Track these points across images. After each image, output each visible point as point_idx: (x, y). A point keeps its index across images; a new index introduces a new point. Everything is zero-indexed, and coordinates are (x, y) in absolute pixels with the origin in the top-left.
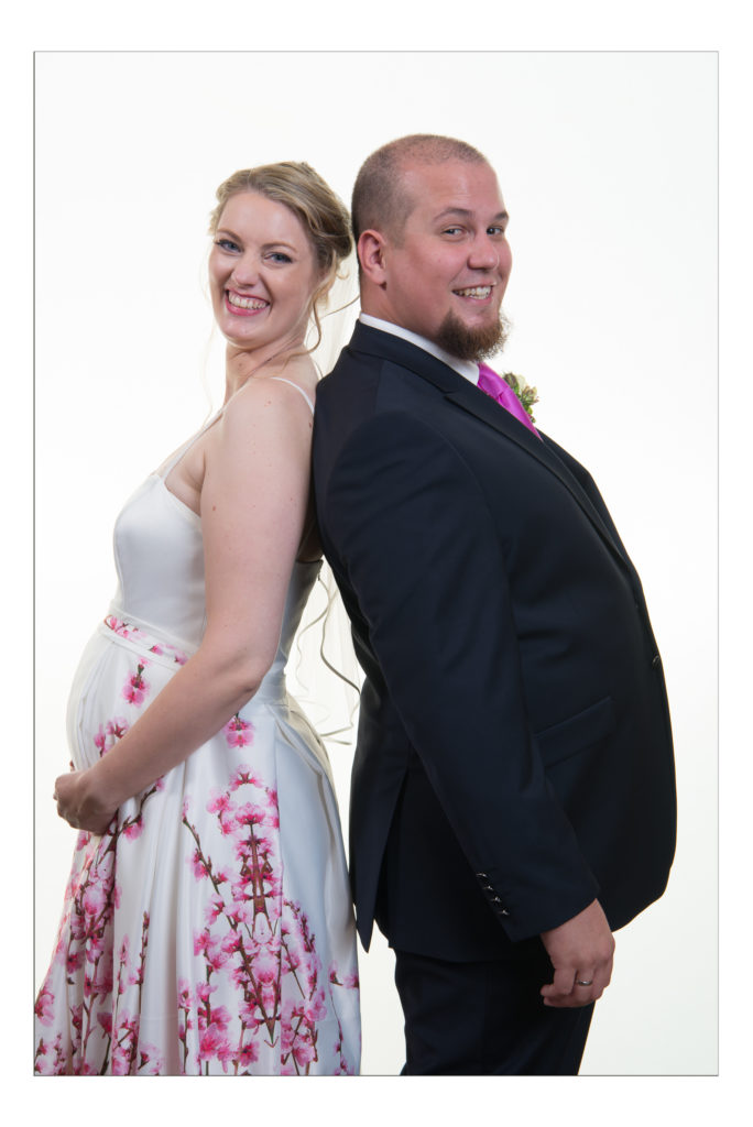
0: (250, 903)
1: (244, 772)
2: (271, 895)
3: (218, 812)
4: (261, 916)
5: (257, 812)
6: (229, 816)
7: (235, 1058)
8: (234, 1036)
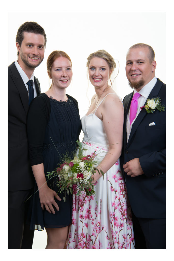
1: (118, 170)
3: (114, 178)
4: (124, 198)
5: (122, 177)
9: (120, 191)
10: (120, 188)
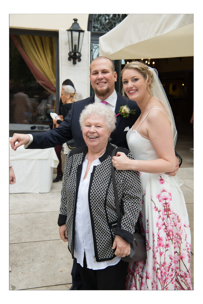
0: (166, 216)
1: (163, 189)
2: (170, 214)
3: (158, 198)
4: (168, 218)
5: (166, 197)
6: (160, 198)
7: (165, 246)
8: (164, 242)
9: (164, 211)
10: (163, 208)
